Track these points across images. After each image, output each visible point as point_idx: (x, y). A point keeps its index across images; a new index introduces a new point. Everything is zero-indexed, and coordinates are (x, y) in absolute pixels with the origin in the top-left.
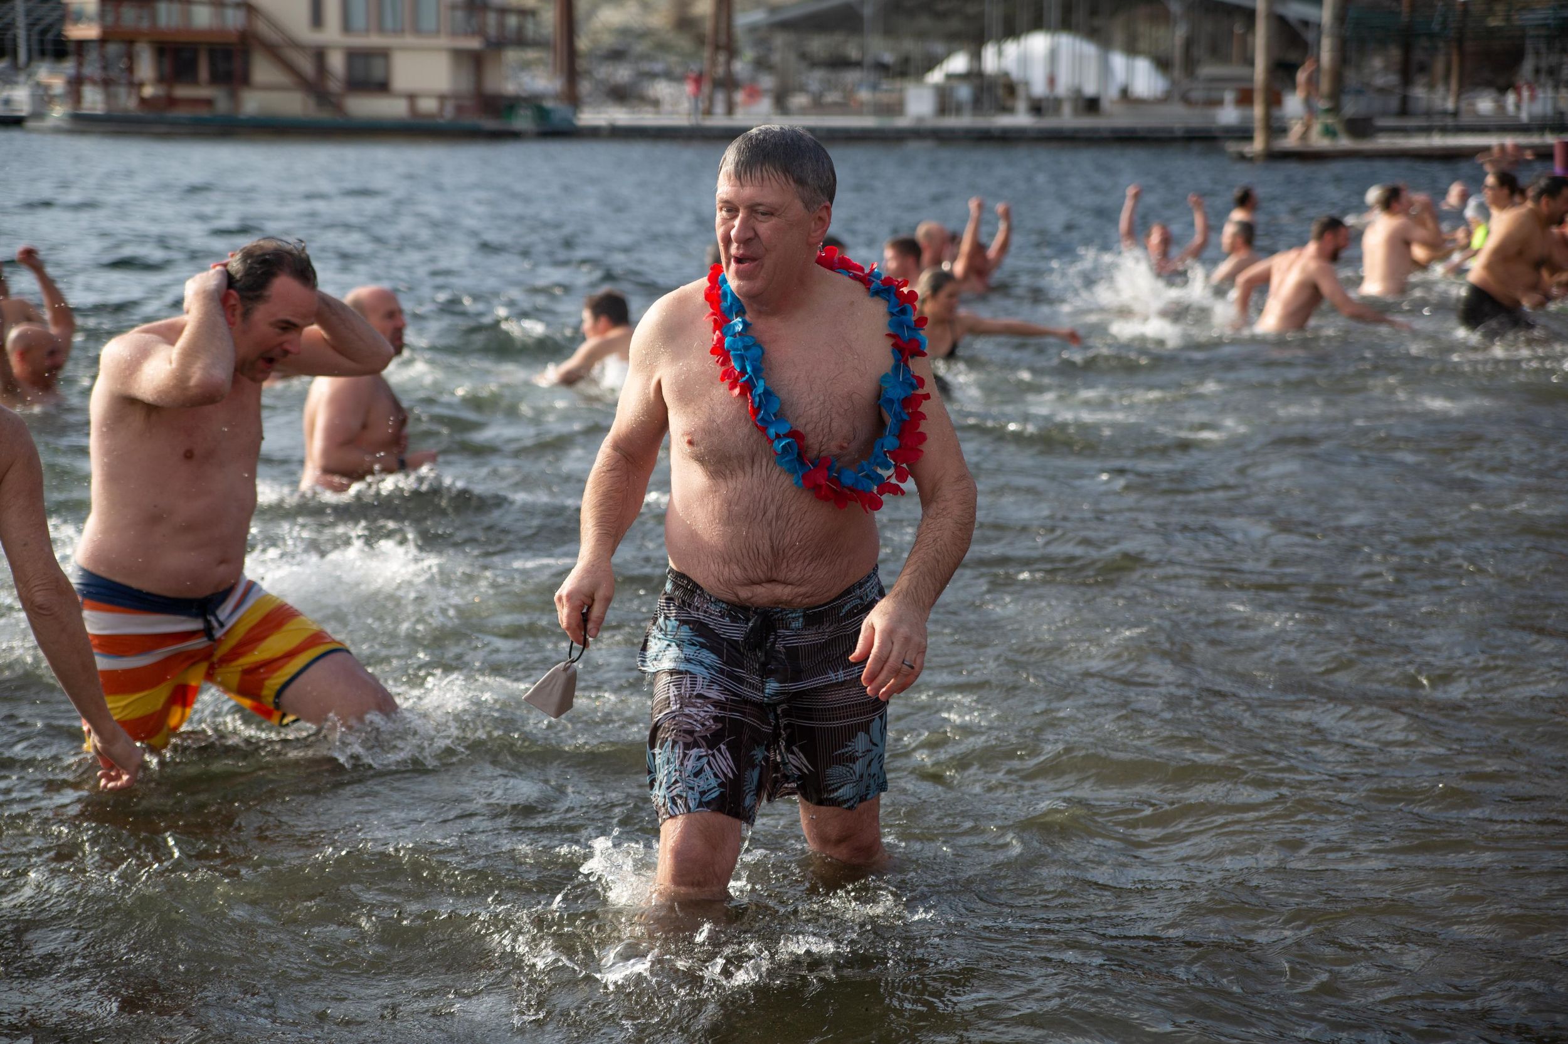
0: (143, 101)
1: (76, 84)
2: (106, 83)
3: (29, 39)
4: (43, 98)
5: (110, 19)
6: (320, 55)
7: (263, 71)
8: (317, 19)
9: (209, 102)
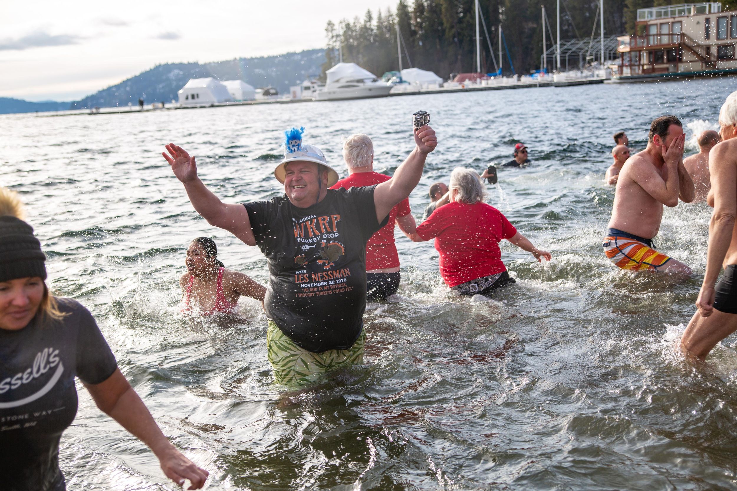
0: (643, 70)
1: (621, 67)
2: (631, 66)
3: (605, 54)
4: (610, 73)
5: (633, 44)
6: (708, 48)
7: (687, 56)
8: (708, 36)
9: (667, 69)
